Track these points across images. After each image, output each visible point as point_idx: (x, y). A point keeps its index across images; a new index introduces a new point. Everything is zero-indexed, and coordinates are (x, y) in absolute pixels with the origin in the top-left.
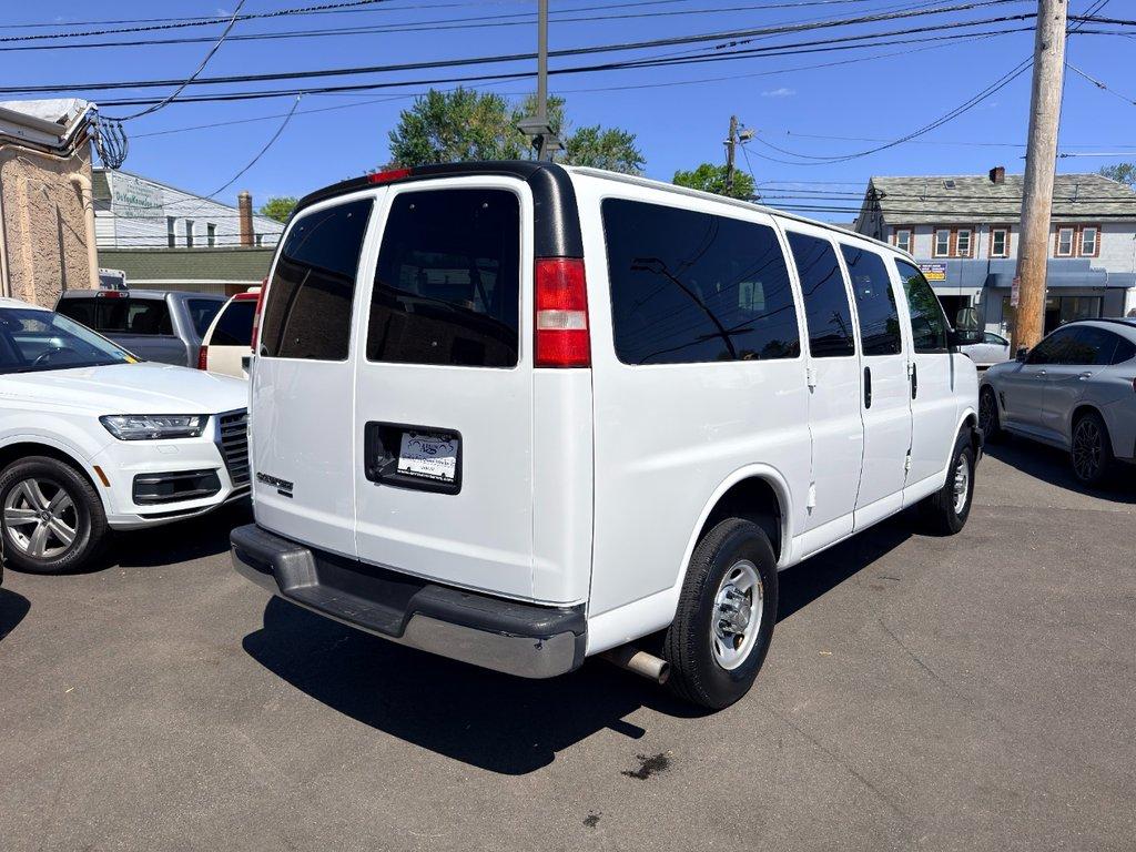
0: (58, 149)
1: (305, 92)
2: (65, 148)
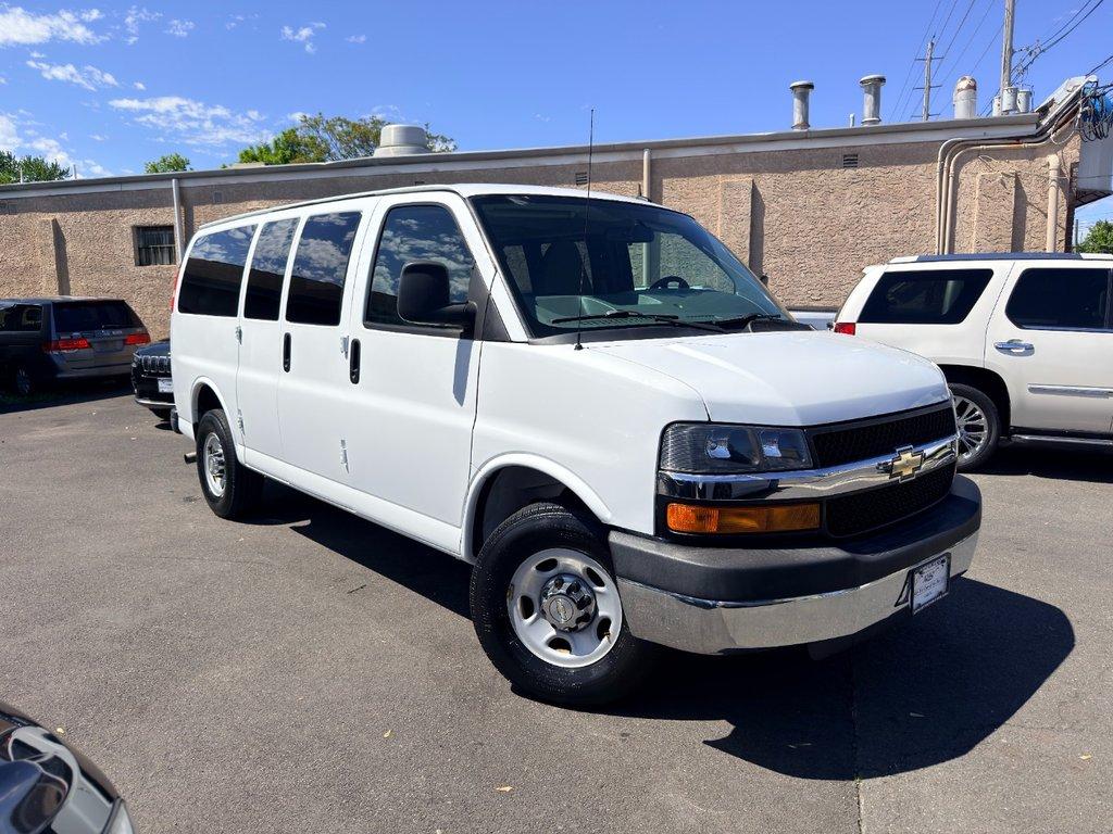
2: (1042, 132)
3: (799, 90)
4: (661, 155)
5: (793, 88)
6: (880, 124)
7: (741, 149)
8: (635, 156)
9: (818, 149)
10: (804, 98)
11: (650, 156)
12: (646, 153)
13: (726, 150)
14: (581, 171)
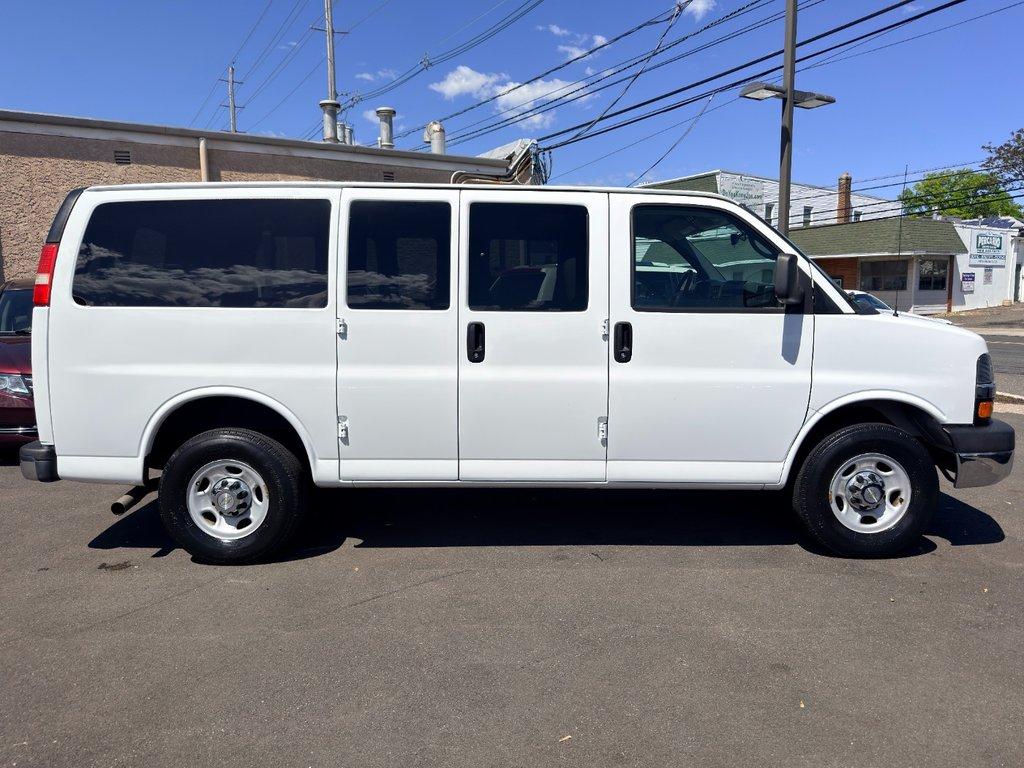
0: (506, 177)
1: (716, 91)
2: (510, 175)
3: (329, 108)
4: (217, 146)
5: (322, 105)
6: (394, 149)
7: (298, 153)
8: (189, 143)
9: (363, 163)
10: (334, 116)
11: (206, 145)
12: (202, 144)
13: (283, 152)
14: (121, 149)
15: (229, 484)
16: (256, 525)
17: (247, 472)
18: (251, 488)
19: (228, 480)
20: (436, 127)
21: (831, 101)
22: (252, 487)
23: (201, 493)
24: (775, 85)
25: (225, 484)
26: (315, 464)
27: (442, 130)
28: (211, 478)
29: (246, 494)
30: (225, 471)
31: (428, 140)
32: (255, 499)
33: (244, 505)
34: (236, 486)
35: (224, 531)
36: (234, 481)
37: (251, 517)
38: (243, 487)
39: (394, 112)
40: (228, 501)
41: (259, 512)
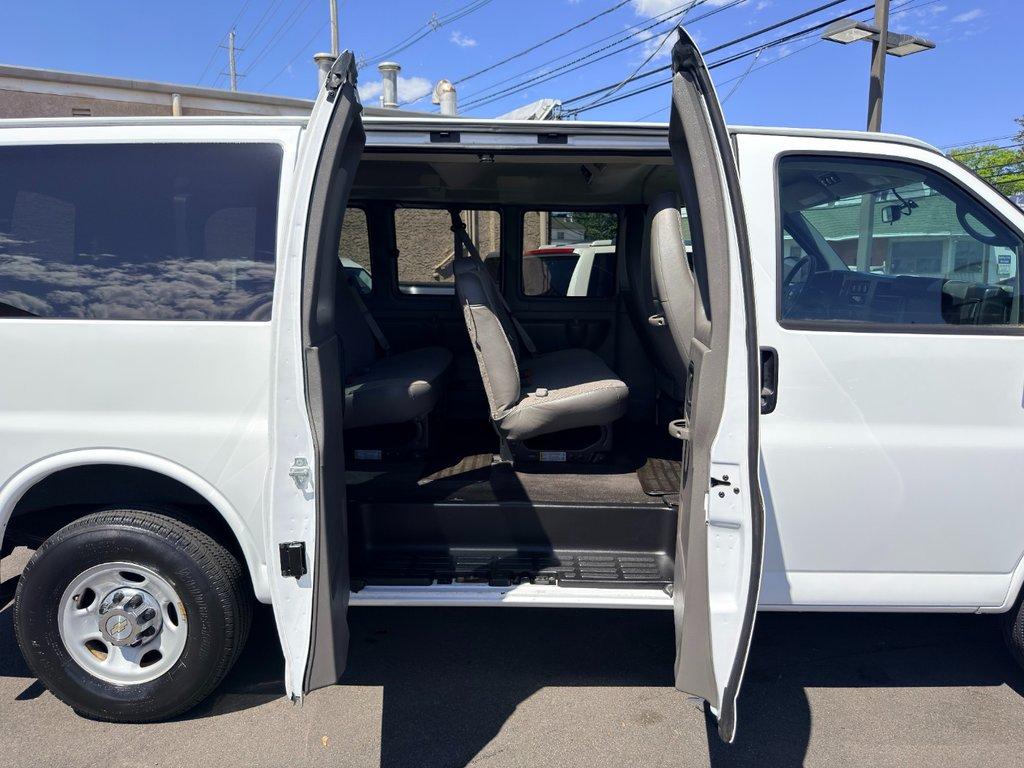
3: (324, 62)
5: (317, 59)
11: (180, 102)
14: (80, 107)
15: (126, 599)
16: (169, 661)
17: (151, 582)
18: (161, 604)
19: (125, 591)
20: (446, 86)
21: (930, 47)
22: (163, 602)
23: (84, 611)
24: (868, 25)
25: (118, 599)
26: (256, 571)
27: (453, 90)
28: (96, 588)
29: (153, 614)
30: (119, 578)
31: (437, 101)
32: (168, 622)
33: (150, 631)
34: (138, 602)
35: (119, 670)
36: (135, 592)
37: (162, 649)
38: (148, 604)
39: (399, 68)
40: (124, 626)
41: (173, 641)
